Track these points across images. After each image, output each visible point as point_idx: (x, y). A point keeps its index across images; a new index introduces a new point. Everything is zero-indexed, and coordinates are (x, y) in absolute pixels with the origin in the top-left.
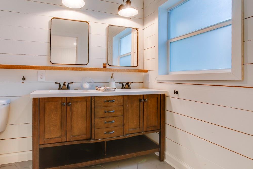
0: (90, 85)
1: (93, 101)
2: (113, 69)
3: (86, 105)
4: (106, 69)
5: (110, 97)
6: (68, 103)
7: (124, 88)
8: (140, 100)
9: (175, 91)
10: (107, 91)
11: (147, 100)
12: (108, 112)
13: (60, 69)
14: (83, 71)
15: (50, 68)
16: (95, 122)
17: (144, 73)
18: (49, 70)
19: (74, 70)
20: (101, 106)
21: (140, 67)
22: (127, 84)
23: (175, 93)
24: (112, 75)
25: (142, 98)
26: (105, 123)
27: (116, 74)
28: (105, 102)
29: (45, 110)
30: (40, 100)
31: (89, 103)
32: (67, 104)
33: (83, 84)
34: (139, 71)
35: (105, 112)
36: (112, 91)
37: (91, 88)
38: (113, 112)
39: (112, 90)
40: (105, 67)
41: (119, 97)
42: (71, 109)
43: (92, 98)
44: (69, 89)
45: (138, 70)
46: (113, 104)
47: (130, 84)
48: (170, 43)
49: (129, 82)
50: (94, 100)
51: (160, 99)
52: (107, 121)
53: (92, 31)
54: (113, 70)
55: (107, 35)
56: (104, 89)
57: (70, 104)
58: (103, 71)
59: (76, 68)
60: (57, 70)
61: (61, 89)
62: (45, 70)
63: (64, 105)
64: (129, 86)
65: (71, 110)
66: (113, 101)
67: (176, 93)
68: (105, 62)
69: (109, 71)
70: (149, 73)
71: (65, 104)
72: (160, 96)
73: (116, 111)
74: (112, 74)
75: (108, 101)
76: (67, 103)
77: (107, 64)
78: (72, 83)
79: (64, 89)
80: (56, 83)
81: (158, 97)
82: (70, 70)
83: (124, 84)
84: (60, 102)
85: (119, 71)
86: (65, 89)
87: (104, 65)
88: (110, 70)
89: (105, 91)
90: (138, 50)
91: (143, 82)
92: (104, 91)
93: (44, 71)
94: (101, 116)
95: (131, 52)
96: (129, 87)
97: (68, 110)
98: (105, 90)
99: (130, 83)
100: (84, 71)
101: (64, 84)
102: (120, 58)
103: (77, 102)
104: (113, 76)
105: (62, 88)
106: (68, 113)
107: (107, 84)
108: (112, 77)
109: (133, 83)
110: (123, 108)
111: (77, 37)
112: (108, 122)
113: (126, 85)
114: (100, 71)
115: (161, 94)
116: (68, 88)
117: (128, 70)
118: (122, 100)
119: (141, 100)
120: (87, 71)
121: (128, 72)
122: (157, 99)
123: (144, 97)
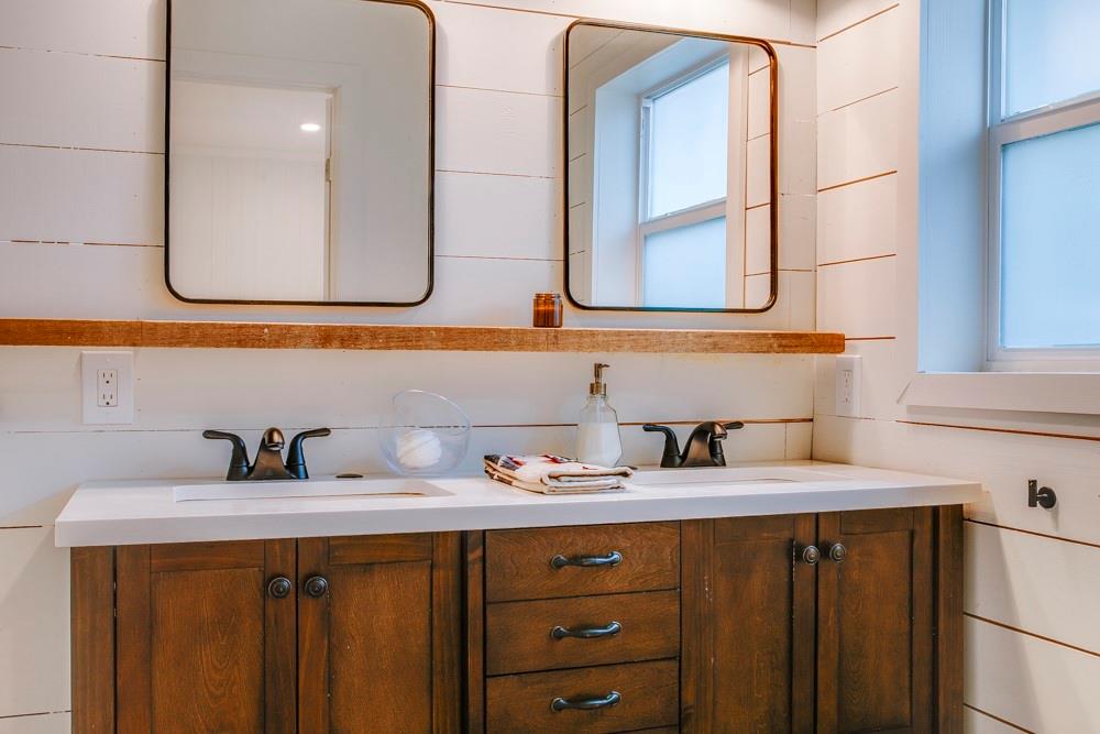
0: (443, 444)
1: (475, 561)
2: (605, 334)
3: (427, 589)
4: (556, 337)
5: (593, 535)
6: (308, 577)
7: (678, 461)
8: (794, 552)
9: (1033, 484)
10: (567, 492)
11: (838, 547)
12: (578, 631)
13: (244, 338)
14: (398, 348)
15: (172, 337)
16: (489, 703)
17: (816, 355)
18: (163, 345)
19: (337, 343)
20: (528, 596)
21: (790, 317)
22: (705, 432)
23: (1032, 504)
24: (597, 375)
25: (804, 532)
26: (559, 708)
27: (623, 367)
28: (559, 565)
29: (151, 627)
30: (123, 561)
31: (445, 577)
32: (304, 585)
33: (399, 442)
34: (784, 342)
35: (559, 636)
36: (601, 490)
37: (453, 466)
38: (612, 633)
39: (602, 481)
40: (545, 316)
41: (649, 535)
42: (329, 613)
43: (470, 540)
44: (302, 474)
45: (775, 335)
46: (611, 582)
47: (724, 436)
48: (1004, 145)
49: (713, 424)
50: (479, 552)
51: (928, 537)
52: (572, 693)
53: (454, 69)
54: (600, 338)
55: (561, 93)
56: (546, 480)
57: (322, 582)
58: (535, 346)
59: (351, 329)
60: (218, 345)
61: (246, 477)
62: (132, 348)
63: (280, 594)
64: (714, 448)
65: (328, 623)
66: (612, 563)
67: (1043, 497)
68: (549, 283)
69: (580, 348)
70: (853, 354)
71: (286, 583)
72: (928, 522)
73: (629, 627)
74: (598, 367)
75: (575, 560)
76: (300, 576)
77: (564, 299)
78: (325, 432)
79: (269, 473)
80: (210, 434)
81: (917, 528)
82: (307, 346)
83: (683, 435)
84: (254, 574)
85: (645, 348)
86: (275, 476)
87: (542, 308)
88: (584, 340)
89: (554, 492)
90: (779, 197)
91: (811, 420)
92: (545, 489)
93: (125, 352)
94: (531, 665)
95: (723, 202)
96: (714, 458)
97: (309, 624)
98: (554, 483)
99: (718, 430)
100: (408, 347)
101: (267, 445)
102: (646, 237)
103: (368, 567)
104: (603, 380)
105: (251, 470)
106: (306, 645)
107: (561, 440)
108: (594, 389)
109: (738, 425)
110: (675, 608)
111: (334, 90)
112: (577, 701)
113: (695, 445)
114: (511, 349)
115: (935, 509)
116: (294, 468)
117: (710, 336)
118: (668, 550)
119: (800, 549)
120: (427, 347)
121: (706, 350)
122: (907, 540)
123: (822, 525)
